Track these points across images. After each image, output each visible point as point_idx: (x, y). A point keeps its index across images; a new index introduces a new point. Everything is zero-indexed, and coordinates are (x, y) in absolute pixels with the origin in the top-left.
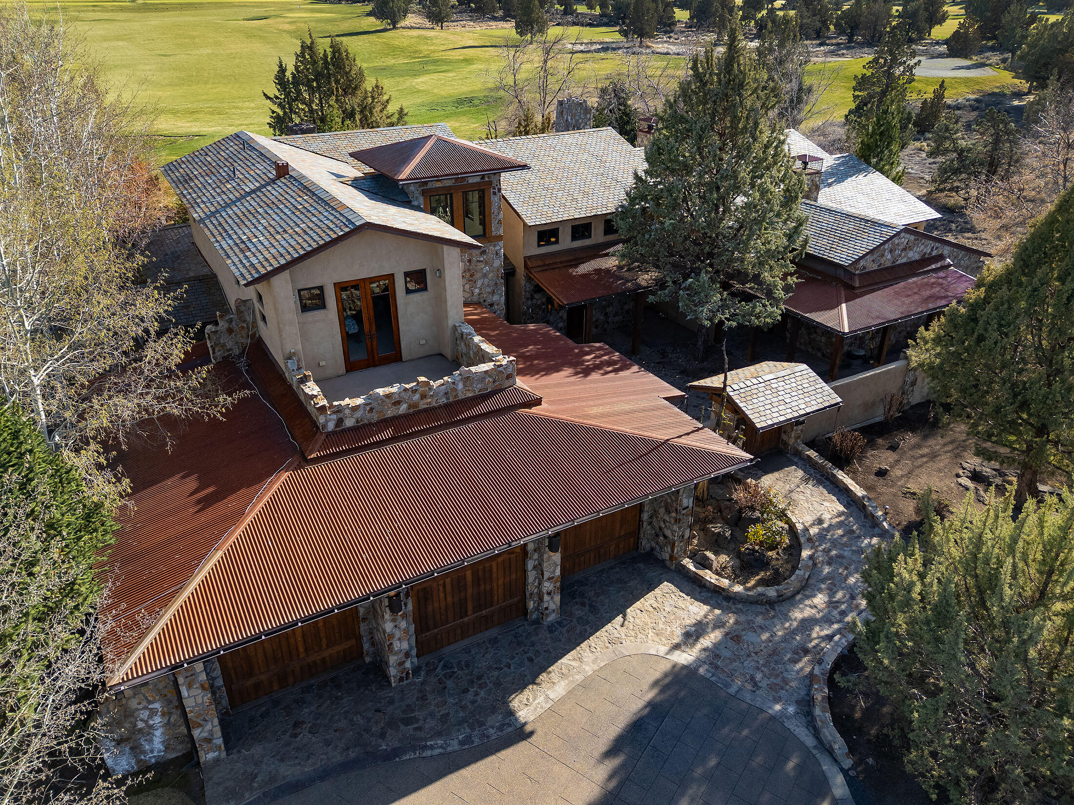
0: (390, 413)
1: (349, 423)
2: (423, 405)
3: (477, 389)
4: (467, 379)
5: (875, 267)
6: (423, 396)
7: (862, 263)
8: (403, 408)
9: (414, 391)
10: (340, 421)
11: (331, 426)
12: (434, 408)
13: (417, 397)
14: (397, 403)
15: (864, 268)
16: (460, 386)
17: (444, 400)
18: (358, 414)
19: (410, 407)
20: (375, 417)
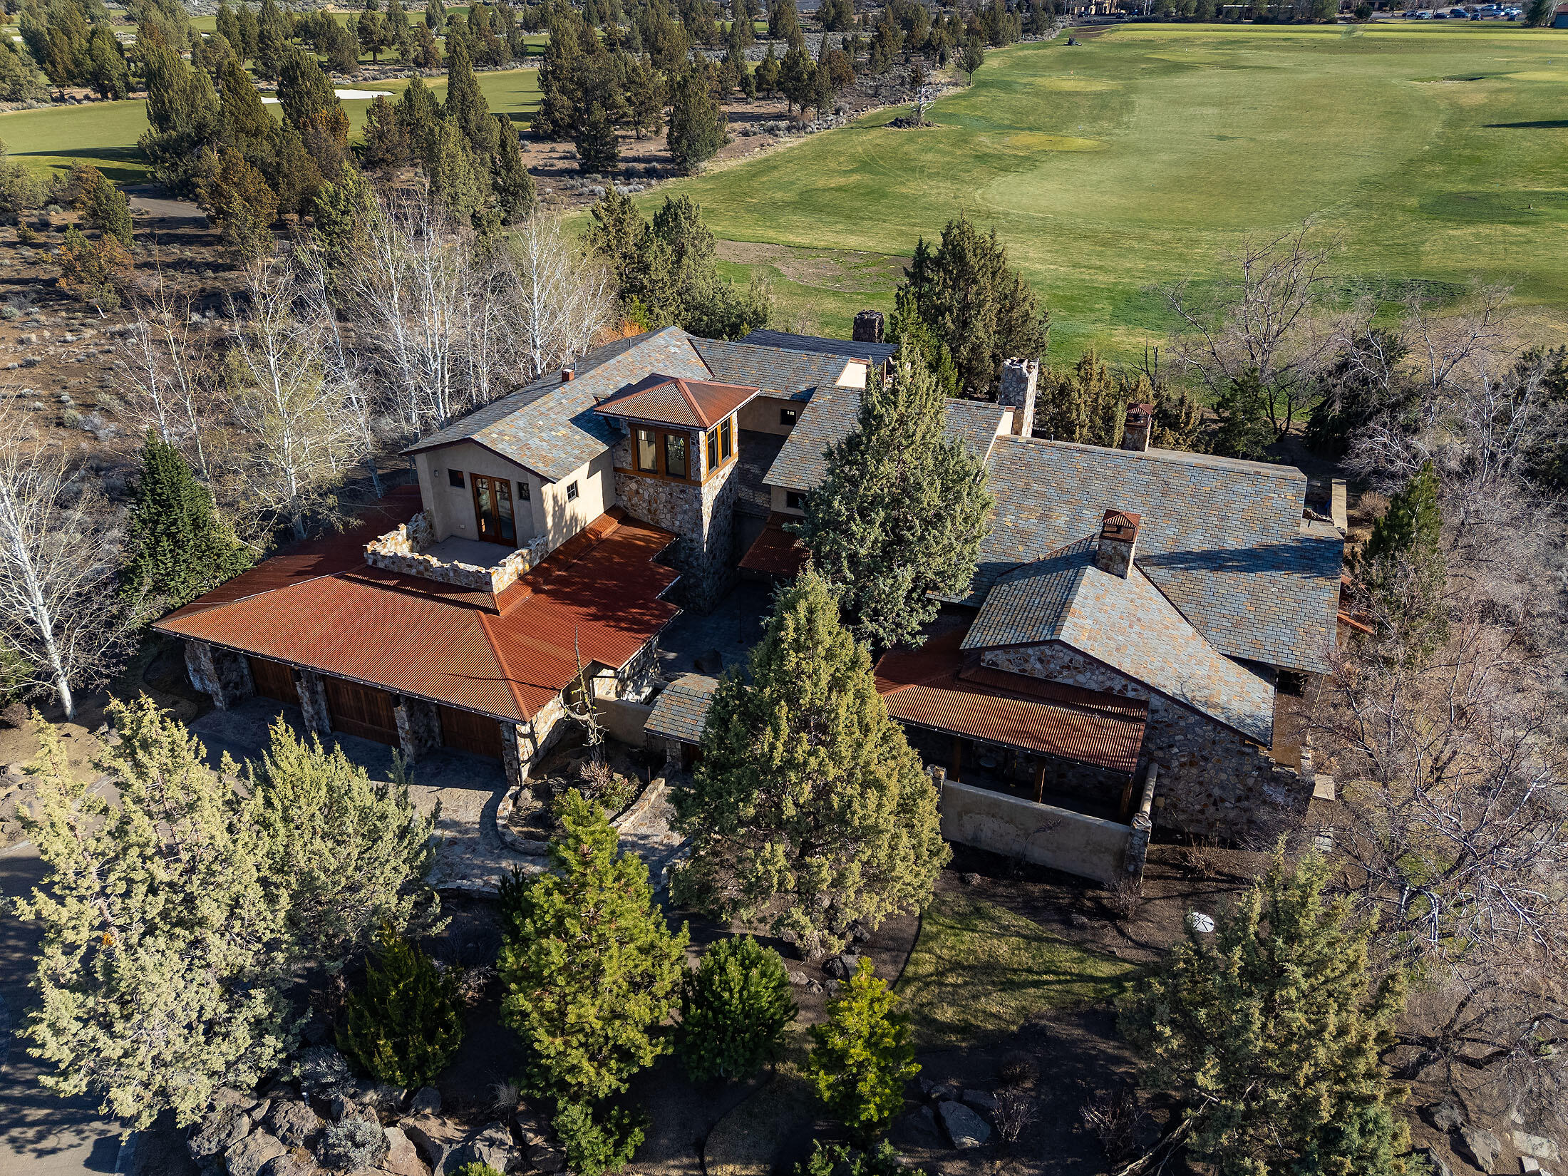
0: (406, 570)
1: (381, 565)
2: (427, 575)
3: (463, 582)
4: (456, 570)
5: (1016, 670)
6: (427, 570)
7: (988, 656)
8: (414, 572)
9: (420, 562)
10: (375, 562)
11: (370, 562)
12: (432, 581)
13: (421, 568)
14: (410, 566)
15: (994, 664)
16: (451, 574)
17: (440, 579)
18: (387, 562)
19: (418, 572)
20: (396, 570)
